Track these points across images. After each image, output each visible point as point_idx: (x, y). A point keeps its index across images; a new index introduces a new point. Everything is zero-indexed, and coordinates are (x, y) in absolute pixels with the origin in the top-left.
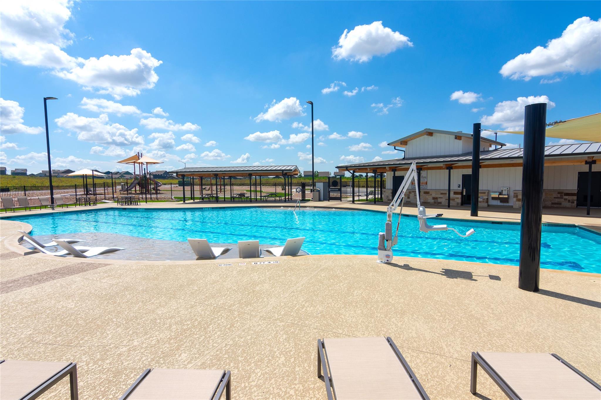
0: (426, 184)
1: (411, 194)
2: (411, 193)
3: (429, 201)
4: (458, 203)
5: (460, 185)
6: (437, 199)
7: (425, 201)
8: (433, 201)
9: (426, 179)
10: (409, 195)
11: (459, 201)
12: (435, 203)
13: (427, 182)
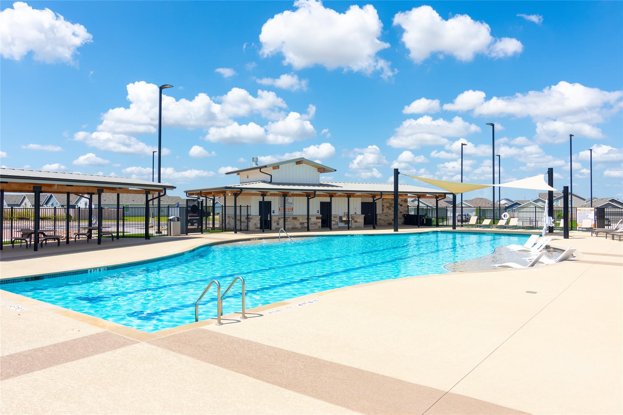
0: (292, 210)
1: (280, 221)
2: (280, 219)
3: (297, 226)
4: (319, 227)
5: (318, 211)
6: (304, 224)
7: (293, 227)
8: (300, 226)
9: (292, 205)
10: (279, 221)
11: (320, 225)
12: (302, 228)
13: (293, 208)
